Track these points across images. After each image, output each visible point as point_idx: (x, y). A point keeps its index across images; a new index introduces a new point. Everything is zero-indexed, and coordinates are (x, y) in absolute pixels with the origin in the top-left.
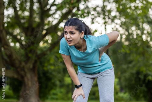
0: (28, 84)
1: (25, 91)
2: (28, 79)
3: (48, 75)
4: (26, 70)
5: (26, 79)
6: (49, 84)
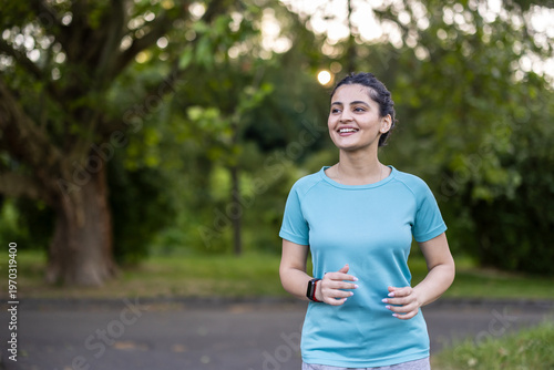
0: (75, 218)
2: (73, 200)
6: (151, 209)
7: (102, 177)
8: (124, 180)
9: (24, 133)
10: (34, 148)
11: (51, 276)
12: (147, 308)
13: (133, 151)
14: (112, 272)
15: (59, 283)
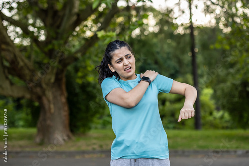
0: (50, 109)
1: (45, 120)
2: (49, 101)
3: (90, 89)
4: (44, 86)
5: (45, 101)
6: (92, 105)
7: (64, 87)
8: (78, 90)
9: (22, 63)
10: (27, 72)
11: (38, 140)
12: (87, 156)
13: (80, 74)
14: (69, 137)
15: (42, 143)
